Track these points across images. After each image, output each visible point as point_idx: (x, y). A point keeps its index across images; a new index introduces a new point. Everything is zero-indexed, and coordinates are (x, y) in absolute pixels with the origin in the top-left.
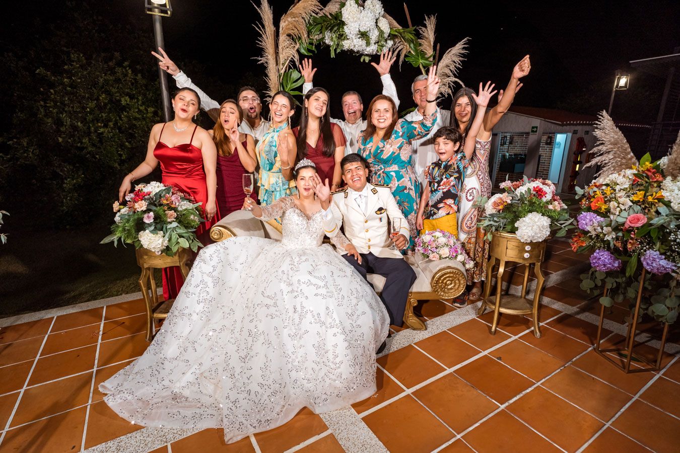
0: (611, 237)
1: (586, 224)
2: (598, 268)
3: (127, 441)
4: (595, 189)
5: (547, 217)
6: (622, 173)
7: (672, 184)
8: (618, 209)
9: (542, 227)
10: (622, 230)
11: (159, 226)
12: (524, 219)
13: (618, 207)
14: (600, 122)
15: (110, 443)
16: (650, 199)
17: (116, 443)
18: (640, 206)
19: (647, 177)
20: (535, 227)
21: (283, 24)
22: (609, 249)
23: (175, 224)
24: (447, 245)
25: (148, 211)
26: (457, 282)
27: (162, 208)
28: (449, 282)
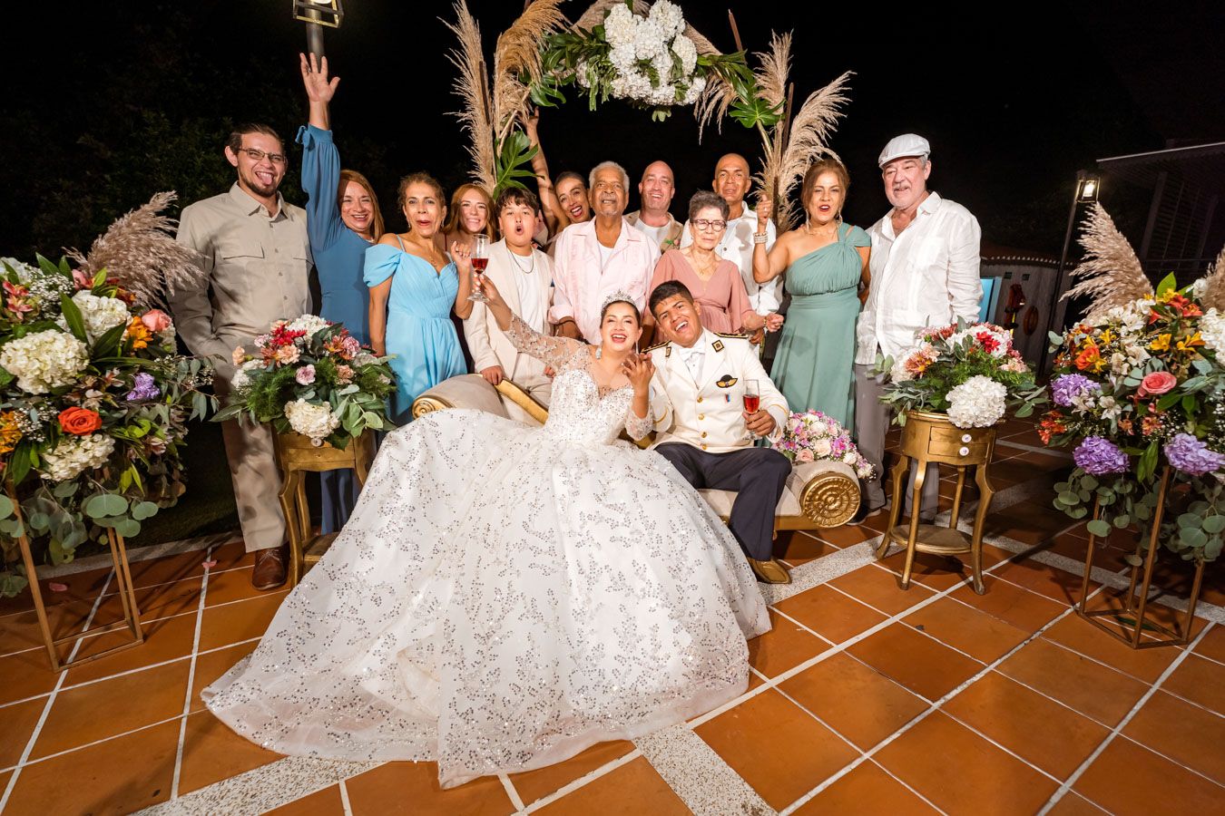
0: (1112, 412)
1: (1068, 394)
2: (1088, 468)
3: (261, 778)
4: (1083, 335)
5: (1000, 384)
6: (1130, 307)
7: (1218, 320)
8: (1127, 365)
9: (993, 400)
10: (1131, 401)
11: (322, 392)
12: (962, 387)
13: (1126, 361)
14: (1091, 222)
15: (228, 784)
16: (1181, 346)
17: (239, 782)
18: (1162, 360)
19: (1174, 310)
20: (981, 400)
22: (1107, 437)
23: (354, 388)
24: (828, 436)
25: (302, 363)
26: (845, 497)
27: (329, 362)
28: (830, 499)
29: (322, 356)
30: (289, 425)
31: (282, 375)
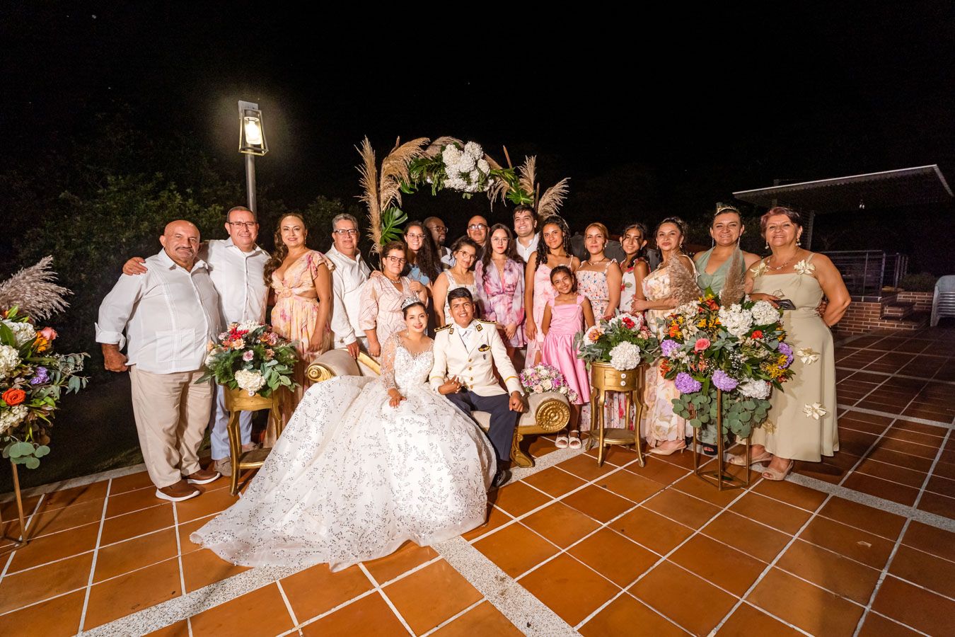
0: (686, 360)
1: (668, 350)
4: (672, 319)
5: (636, 346)
8: (689, 335)
9: (633, 355)
11: (256, 365)
12: (617, 348)
13: (688, 333)
16: (712, 325)
18: (705, 332)
20: (626, 355)
21: (385, 166)
22: (687, 372)
23: (274, 362)
24: (550, 378)
25: (246, 349)
26: (561, 413)
27: (260, 346)
28: (552, 415)
29: (256, 344)
30: (237, 384)
31: (235, 355)
